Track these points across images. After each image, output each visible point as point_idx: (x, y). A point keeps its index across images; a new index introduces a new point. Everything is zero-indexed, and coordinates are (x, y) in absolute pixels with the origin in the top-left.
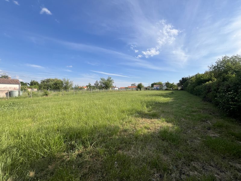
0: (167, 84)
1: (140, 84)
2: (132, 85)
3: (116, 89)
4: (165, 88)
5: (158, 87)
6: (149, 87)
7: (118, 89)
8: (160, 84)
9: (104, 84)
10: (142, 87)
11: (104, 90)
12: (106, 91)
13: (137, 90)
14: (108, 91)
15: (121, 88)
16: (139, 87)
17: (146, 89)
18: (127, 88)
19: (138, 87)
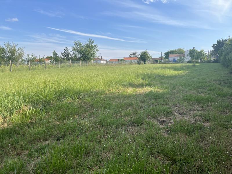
0: (192, 52)
1: (145, 52)
2: (131, 54)
3: (102, 62)
4: (188, 59)
5: (176, 58)
6: (161, 58)
7: (105, 62)
8: (180, 52)
9: (80, 52)
10: (149, 57)
11: (81, 63)
12: (85, 64)
13: (139, 64)
14: (88, 65)
15: (111, 61)
16: (143, 58)
17: (156, 61)
18: (121, 60)
19: (140, 58)
